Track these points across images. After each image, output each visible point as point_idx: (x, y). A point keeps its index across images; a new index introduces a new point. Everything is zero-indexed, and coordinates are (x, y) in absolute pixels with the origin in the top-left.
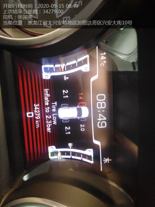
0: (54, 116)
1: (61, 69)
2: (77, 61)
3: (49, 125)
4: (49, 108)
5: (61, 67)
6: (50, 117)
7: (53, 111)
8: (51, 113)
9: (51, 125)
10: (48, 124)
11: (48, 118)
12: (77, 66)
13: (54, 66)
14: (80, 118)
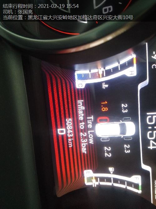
0: (91, 133)
1: (99, 75)
2: (119, 63)
3: (85, 144)
4: (83, 123)
5: (98, 72)
6: (85, 134)
7: (89, 127)
8: (86, 130)
9: (86, 145)
10: (83, 143)
11: (82, 136)
12: (119, 69)
13: (90, 71)
14: (124, 137)
